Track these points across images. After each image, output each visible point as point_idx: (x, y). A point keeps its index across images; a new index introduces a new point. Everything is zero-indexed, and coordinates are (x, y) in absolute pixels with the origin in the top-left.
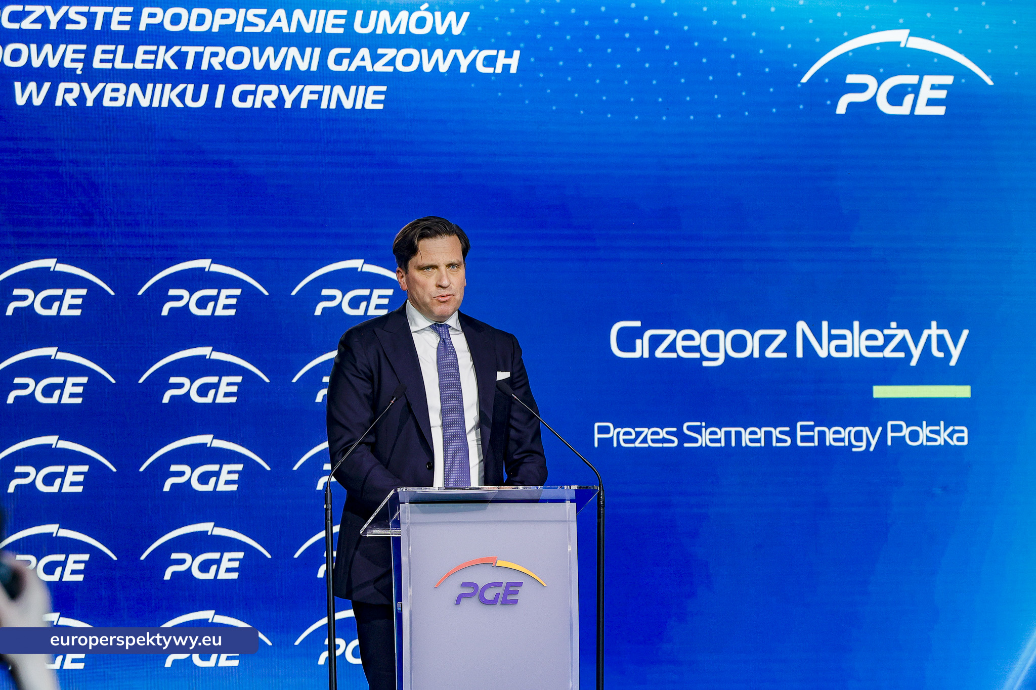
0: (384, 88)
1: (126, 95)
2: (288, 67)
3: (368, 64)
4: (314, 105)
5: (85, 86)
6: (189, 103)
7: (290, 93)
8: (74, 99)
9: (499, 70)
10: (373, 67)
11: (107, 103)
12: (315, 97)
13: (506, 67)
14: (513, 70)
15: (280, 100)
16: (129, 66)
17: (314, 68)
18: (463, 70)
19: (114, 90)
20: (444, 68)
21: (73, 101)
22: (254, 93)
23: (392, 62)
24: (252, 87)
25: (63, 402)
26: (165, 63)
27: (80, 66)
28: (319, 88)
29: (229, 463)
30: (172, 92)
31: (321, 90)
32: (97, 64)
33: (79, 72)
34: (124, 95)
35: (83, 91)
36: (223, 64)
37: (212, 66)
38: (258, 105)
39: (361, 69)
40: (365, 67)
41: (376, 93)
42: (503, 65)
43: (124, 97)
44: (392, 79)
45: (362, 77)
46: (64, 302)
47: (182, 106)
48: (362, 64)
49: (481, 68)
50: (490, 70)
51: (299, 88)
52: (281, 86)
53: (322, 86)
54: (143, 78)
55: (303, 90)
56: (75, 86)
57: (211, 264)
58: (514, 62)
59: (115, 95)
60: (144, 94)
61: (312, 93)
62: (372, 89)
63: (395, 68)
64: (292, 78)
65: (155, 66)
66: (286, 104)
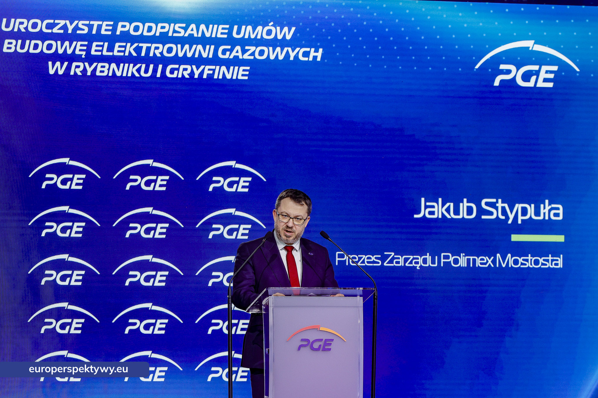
0: (248, 68)
1: (109, 69)
2: (196, 56)
3: (240, 54)
4: (210, 76)
5: (87, 64)
6: (143, 74)
7: (197, 70)
8: (80, 71)
9: (311, 59)
10: (243, 56)
11: (98, 73)
12: (211, 72)
13: (315, 57)
14: (319, 59)
15: (192, 73)
16: (111, 54)
17: (211, 56)
18: (292, 58)
19: (102, 67)
20: (281, 57)
21: (80, 72)
22: (178, 69)
23: (253, 54)
24: (177, 66)
25: (72, 236)
26: (130, 52)
27: (84, 53)
28: (213, 67)
29: (161, 271)
30: (134, 68)
31: (214, 68)
32: (93, 53)
33: (83, 57)
34: (108, 69)
35: (85, 67)
36: (161, 53)
37: (155, 54)
38: (180, 76)
39: (236, 57)
40: (238, 56)
41: (244, 70)
42: (313, 56)
43: (107, 71)
44: (253, 63)
45: (237, 62)
46: (73, 182)
47: (139, 76)
48: (237, 54)
49: (301, 58)
50: (306, 59)
51: (202, 67)
52: (193, 66)
53: (215, 66)
54: (118, 60)
55: (204, 68)
56: (81, 64)
57: (153, 162)
58: (319, 55)
59: (102, 69)
60: (118, 69)
61: (209, 70)
62: (242, 68)
63: (255, 57)
64: (199, 61)
65: (124, 54)
66: (195, 76)
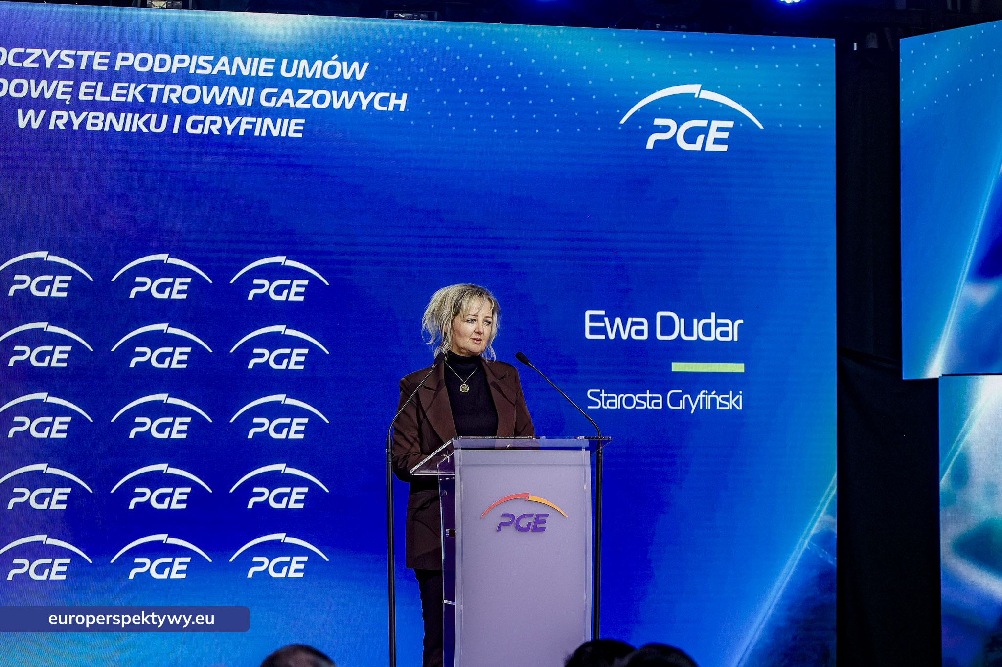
0: (303, 121)
1: (104, 121)
2: (229, 103)
3: (291, 101)
4: (249, 133)
5: (72, 114)
6: (153, 129)
7: (231, 123)
8: (63, 124)
9: (391, 108)
10: (295, 104)
11: (89, 127)
12: (250, 127)
13: (397, 106)
14: (402, 109)
15: (223, 128)
16: (107, 99)
17: (249, 103)
18: (364, 107)
19: (95, 118)
20: (349, 106)
21: (61, 125)
22: (203, 122)
23: (309, 101)
24: (201, 118)
25: (52, 365)
26: (134, 96)
27: (68, 97)
28: (253, 120)
29: (181, 416)
30: (140, 120)
31: (255, 121)
32: (81, 97)
33: (68, 102)
34: (103, 121)
35: (71, 118)
36: (179, 99)
37: (170, 99)
38: (206, 132)
39: (285, 105)
40: (289, 103)
41: (296, 124)
42: (394, 104)
43: (102, 123)
44: (309, 114)
45: (286, 112)
46: (54, 286)
47: (147, 131)
48: (287, 101)
49: (377, 106)
50: (384, 108)
51: (238, 119)
52: (224, 117)
53: (255, 118)
54: (119, 109)
55: (240, 121)
56: (64, 114)
57: (168, 257)
58: (403, 102)
59: (95, 121)
60: (118, 122)
62: (293, 121)
63: (312, 105)
64: (233, 111)
65: (126, 99)
66: (228, 131)
